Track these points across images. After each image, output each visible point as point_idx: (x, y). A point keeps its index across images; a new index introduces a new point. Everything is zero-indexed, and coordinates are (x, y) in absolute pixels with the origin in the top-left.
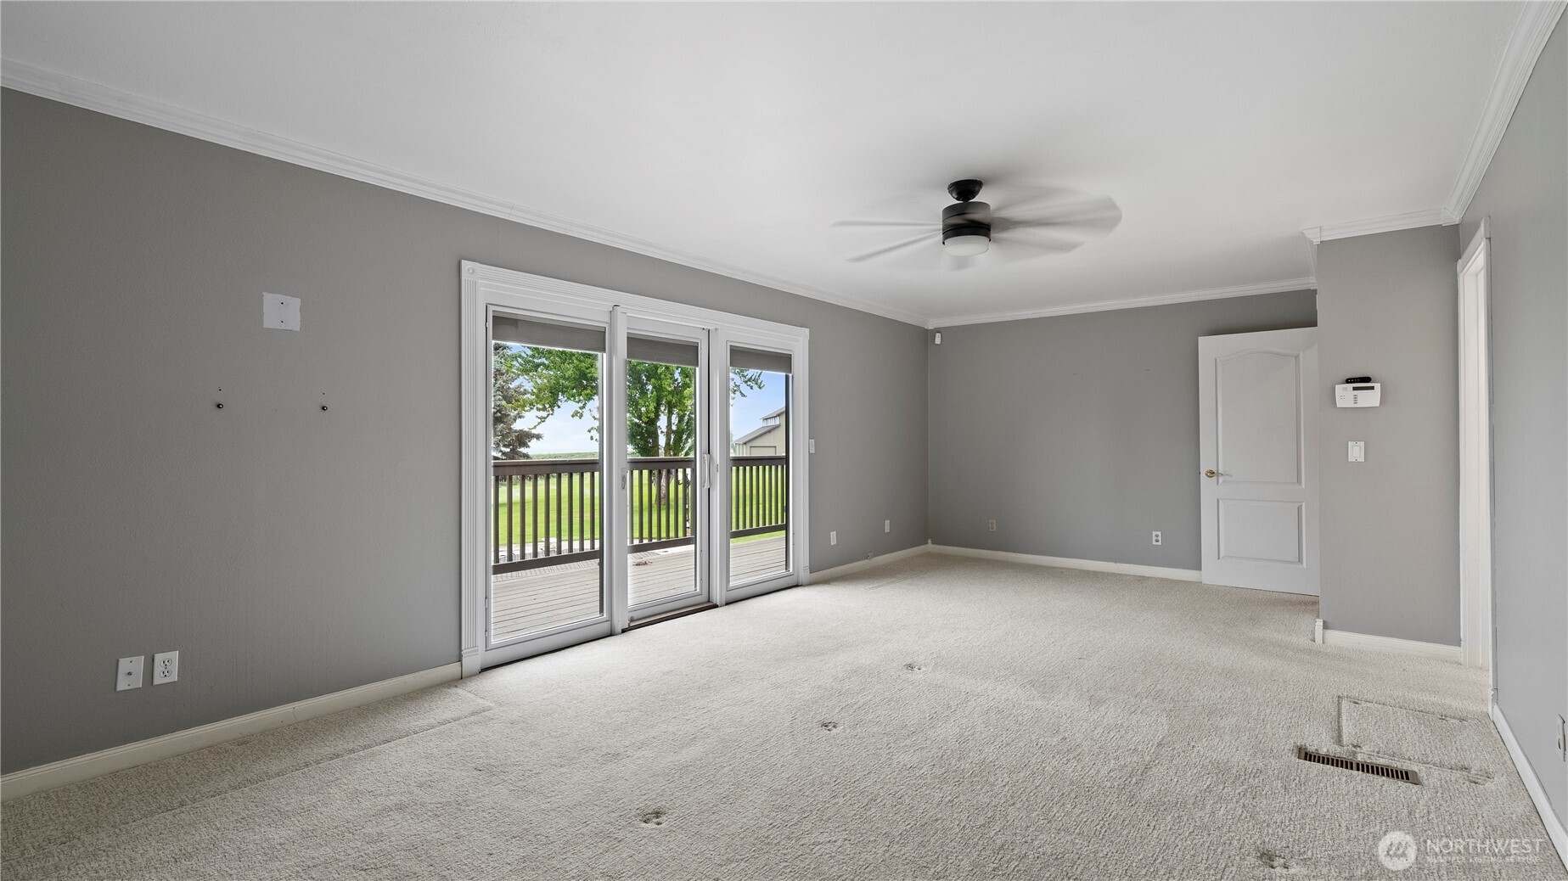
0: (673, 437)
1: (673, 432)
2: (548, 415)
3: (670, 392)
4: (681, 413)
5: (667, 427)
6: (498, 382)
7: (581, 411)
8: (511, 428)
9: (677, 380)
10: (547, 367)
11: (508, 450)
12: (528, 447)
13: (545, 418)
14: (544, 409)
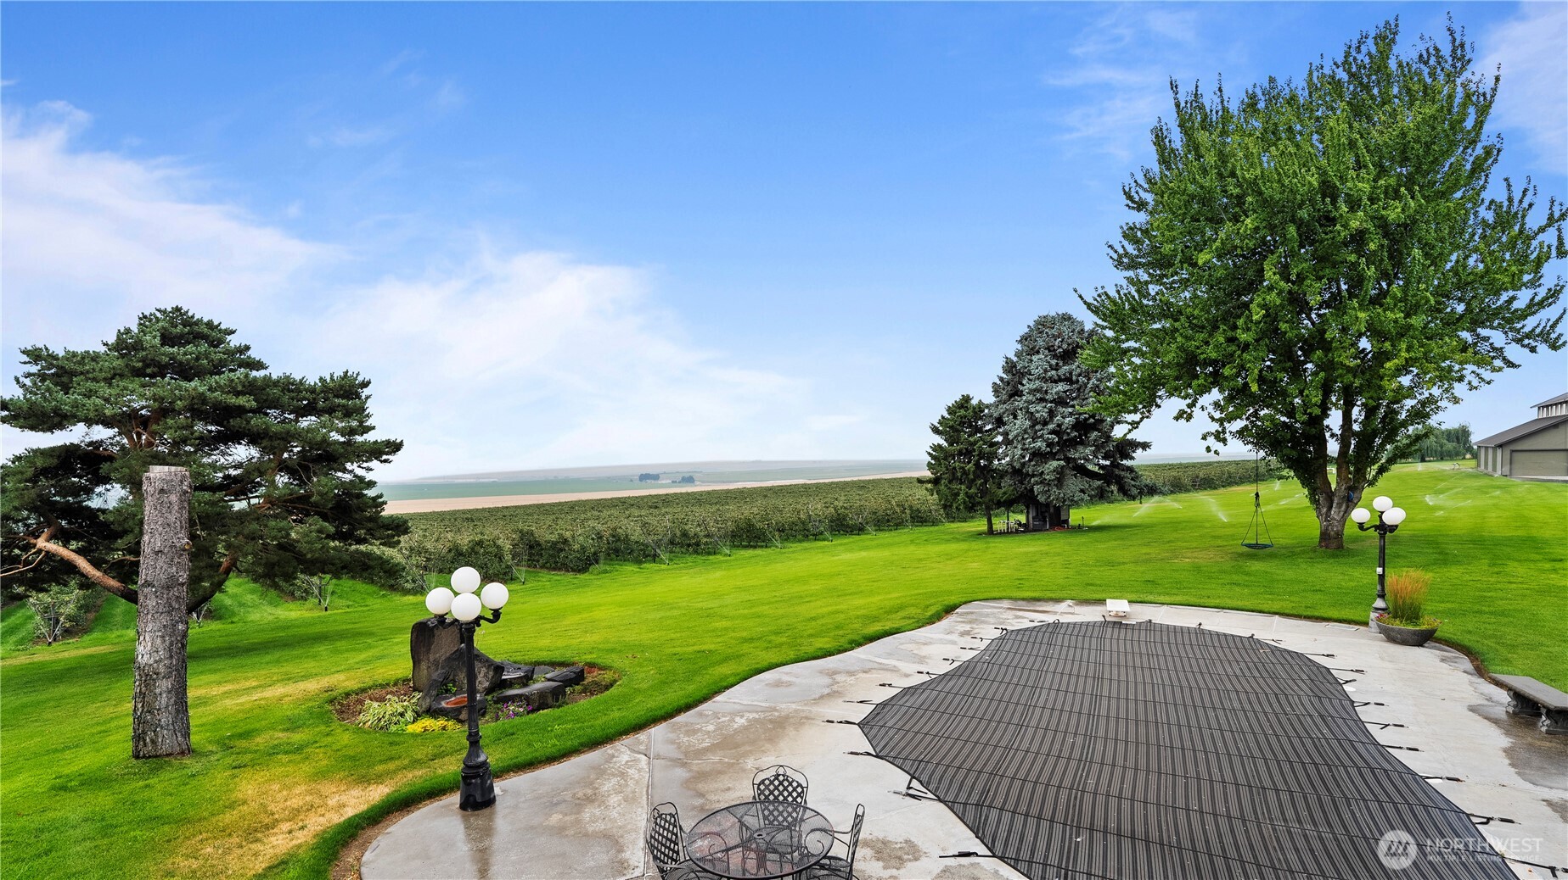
0: (1353, 442)
1: (1355, 434)
2: (1142, 419)
3: (1349, 369)
4: (1372, 403)
5: (1342, 426)
6: (1091, 382)
7: (1189, 411)
8: (1110, 437)
9: (1364, 349)
10: (1137, 351)
11: (1108, 463)
12: (1133, 458)
13: (1138, 423)
14: (1135, 411)
